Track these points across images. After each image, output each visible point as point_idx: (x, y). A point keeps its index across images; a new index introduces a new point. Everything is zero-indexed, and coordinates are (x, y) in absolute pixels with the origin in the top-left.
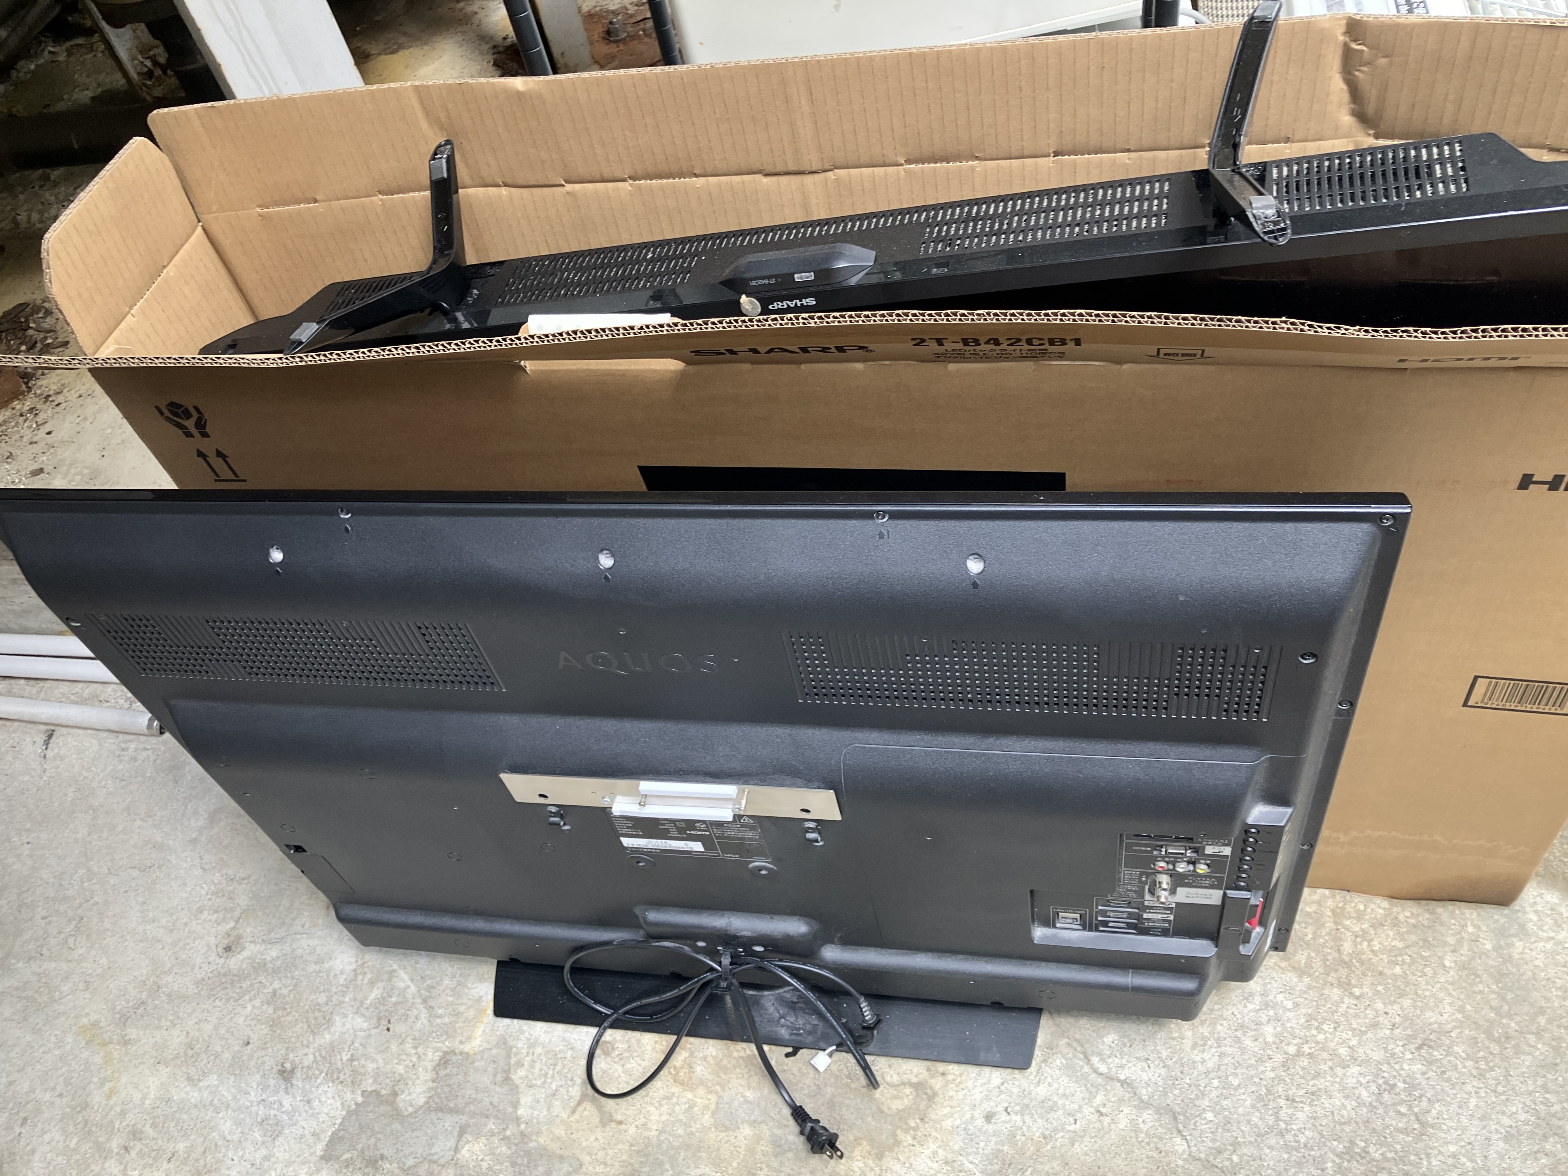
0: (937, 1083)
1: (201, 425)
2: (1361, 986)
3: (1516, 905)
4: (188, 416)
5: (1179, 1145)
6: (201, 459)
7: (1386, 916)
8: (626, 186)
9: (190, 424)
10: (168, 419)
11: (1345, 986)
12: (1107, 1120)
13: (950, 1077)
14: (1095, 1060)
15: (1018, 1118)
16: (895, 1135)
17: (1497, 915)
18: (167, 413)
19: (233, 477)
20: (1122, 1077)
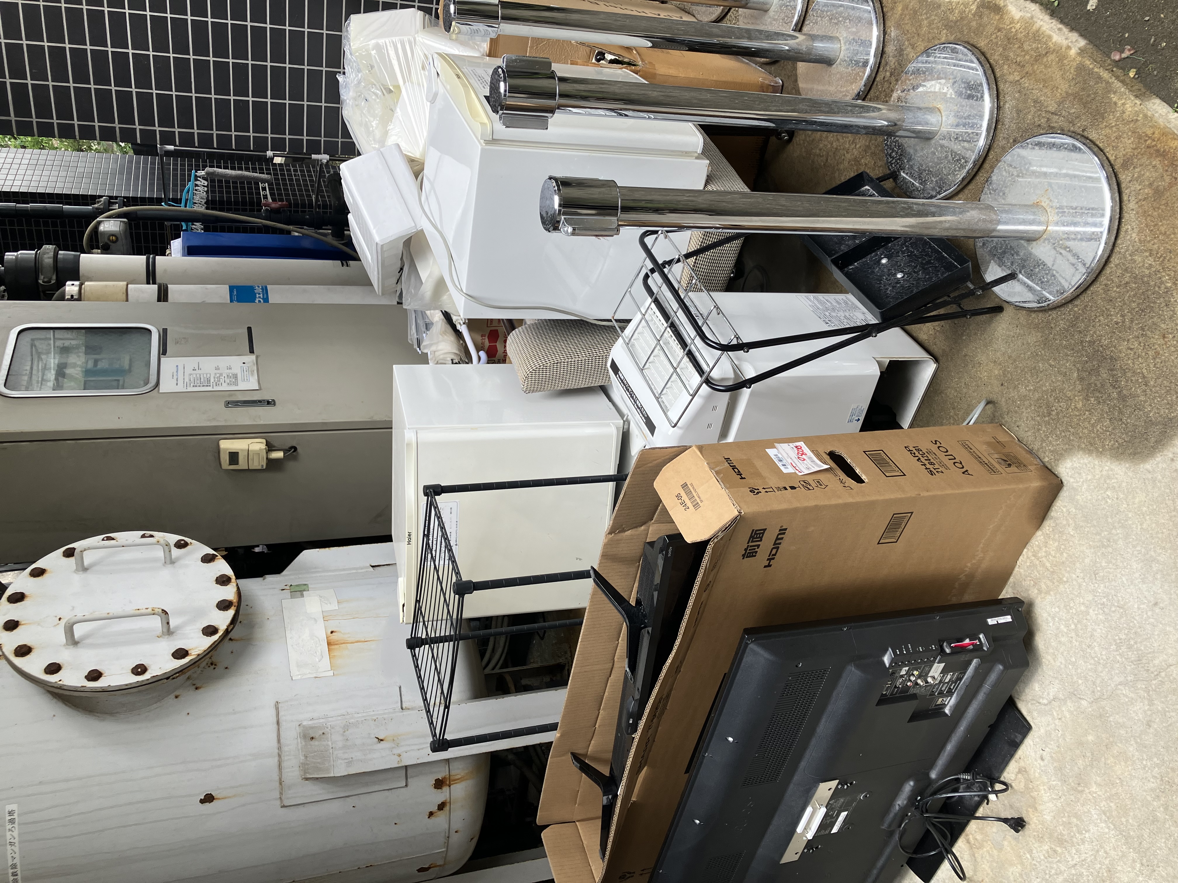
0: (1022, 764)
2: (1064, 576)
3: (1065, 482)
5: (1084, 703)
7: (1044, 538)
8: (601, 712)
11: (1061, 581)
12: (1063, 719)
13: (1022, 757)
14: (1041, 701)
15: (1047, 749)
16: (1031, 796)
17: (1064, 494)
20: (1052, 698)
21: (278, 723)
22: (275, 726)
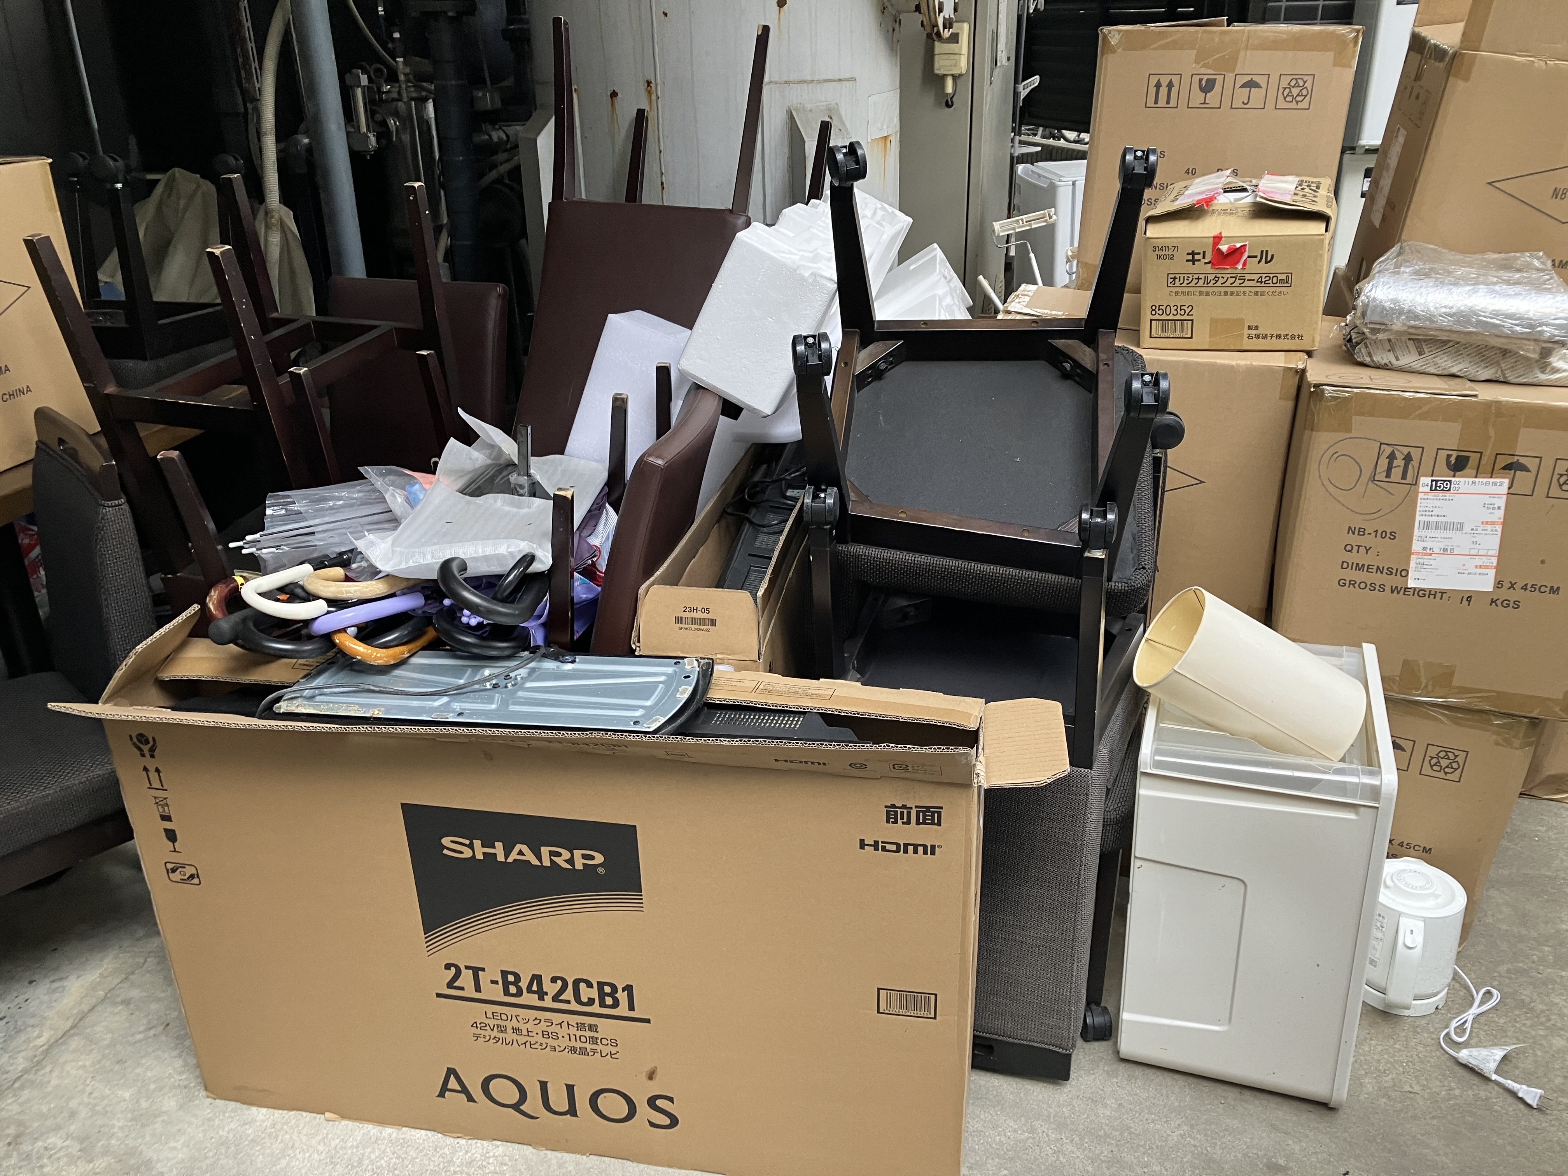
1: (152, 750)
4: (147, 742)
6: (145, 773)
9: (145, 749)
10: (134, 744)
18: (135, 740)
19: (161, 787)
21: (840, 80)
22: (837, 78)
